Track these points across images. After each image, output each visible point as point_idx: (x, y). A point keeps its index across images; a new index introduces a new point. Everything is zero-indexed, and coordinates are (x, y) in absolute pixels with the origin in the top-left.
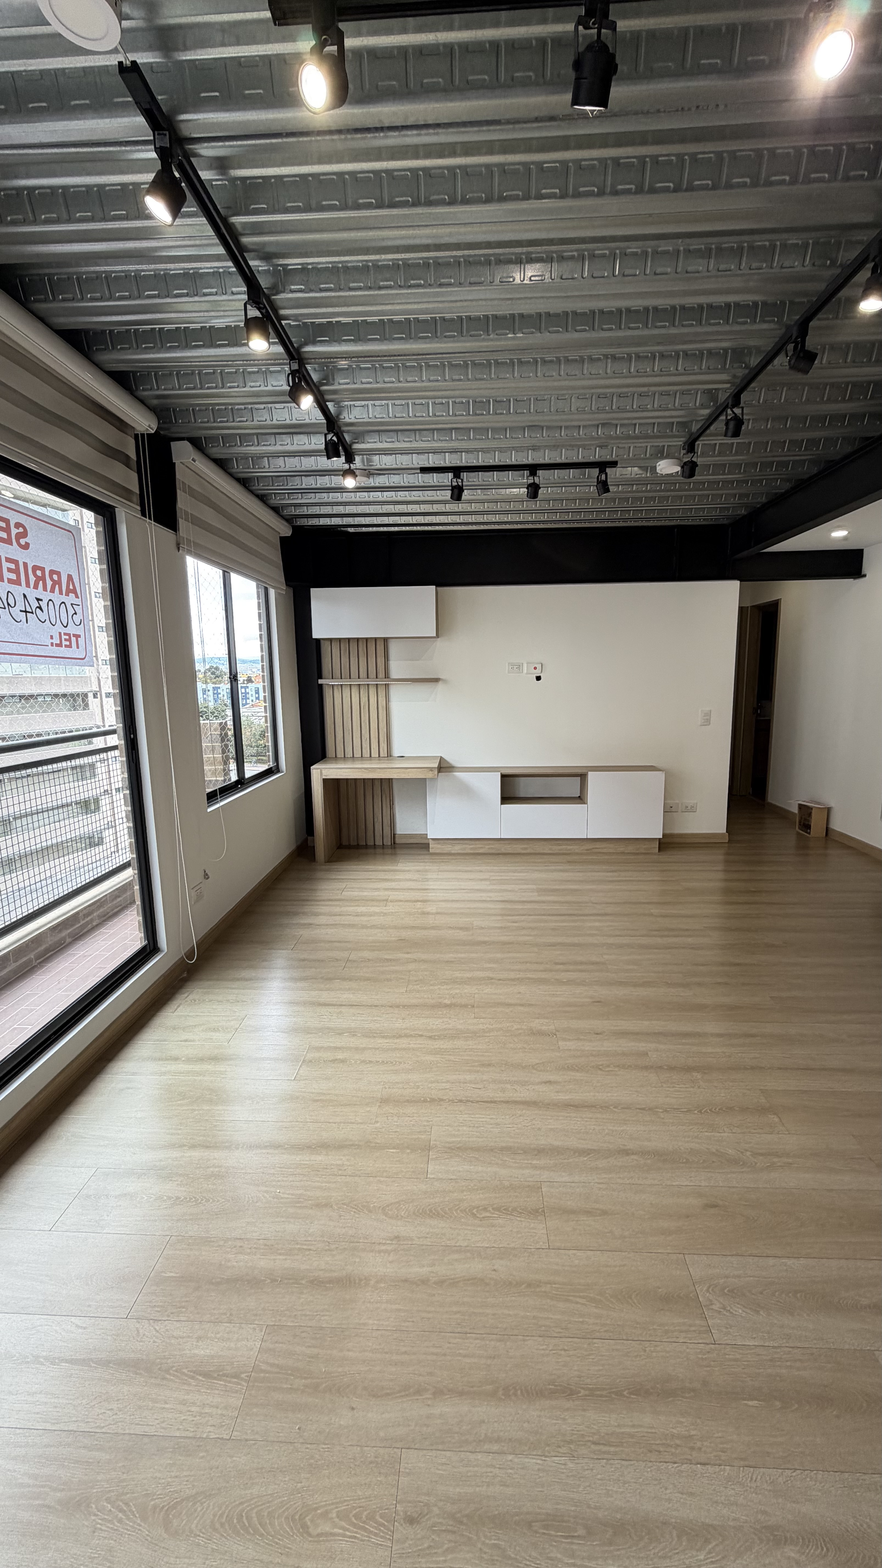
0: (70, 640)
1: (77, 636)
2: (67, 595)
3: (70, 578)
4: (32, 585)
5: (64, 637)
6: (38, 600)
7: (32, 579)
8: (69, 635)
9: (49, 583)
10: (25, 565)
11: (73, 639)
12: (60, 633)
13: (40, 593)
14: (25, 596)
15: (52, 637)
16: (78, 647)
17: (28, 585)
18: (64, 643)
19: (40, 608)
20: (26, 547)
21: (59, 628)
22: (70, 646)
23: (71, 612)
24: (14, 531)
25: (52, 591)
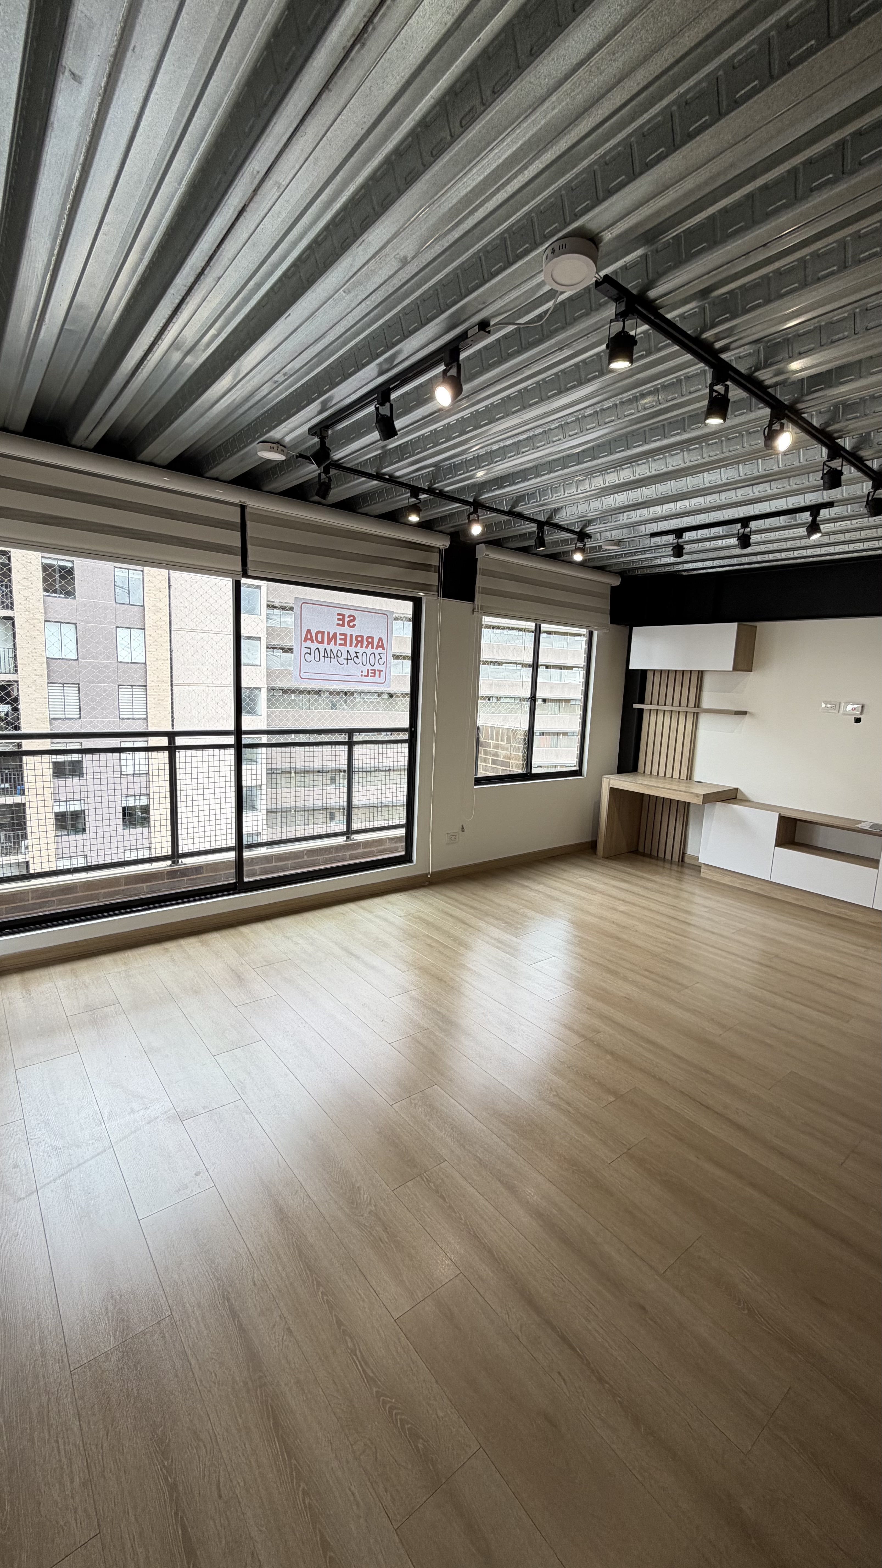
0: (374, 673)
1: (380, 671)
2: (377, 648)
3: (380, 639)
4: (354, 645)
5: (370, 671)
6: (356, 653)
7: (354, 642)
8: (375, 670)
9: (365, 643)
10: (351, 636)
11: (377, 673)
12: (368, 670)
13: (359, 649)
14: (348, 651)
15: (362, 672)
16: (380, 677)
17: (351, 645)
18: (370, 674)
19: (357, 657)
20: (354, 626)
21: (368, 667)
22: (374, 676)
23: (378, 657)
24: (347, 619)
25: (367, 647)
